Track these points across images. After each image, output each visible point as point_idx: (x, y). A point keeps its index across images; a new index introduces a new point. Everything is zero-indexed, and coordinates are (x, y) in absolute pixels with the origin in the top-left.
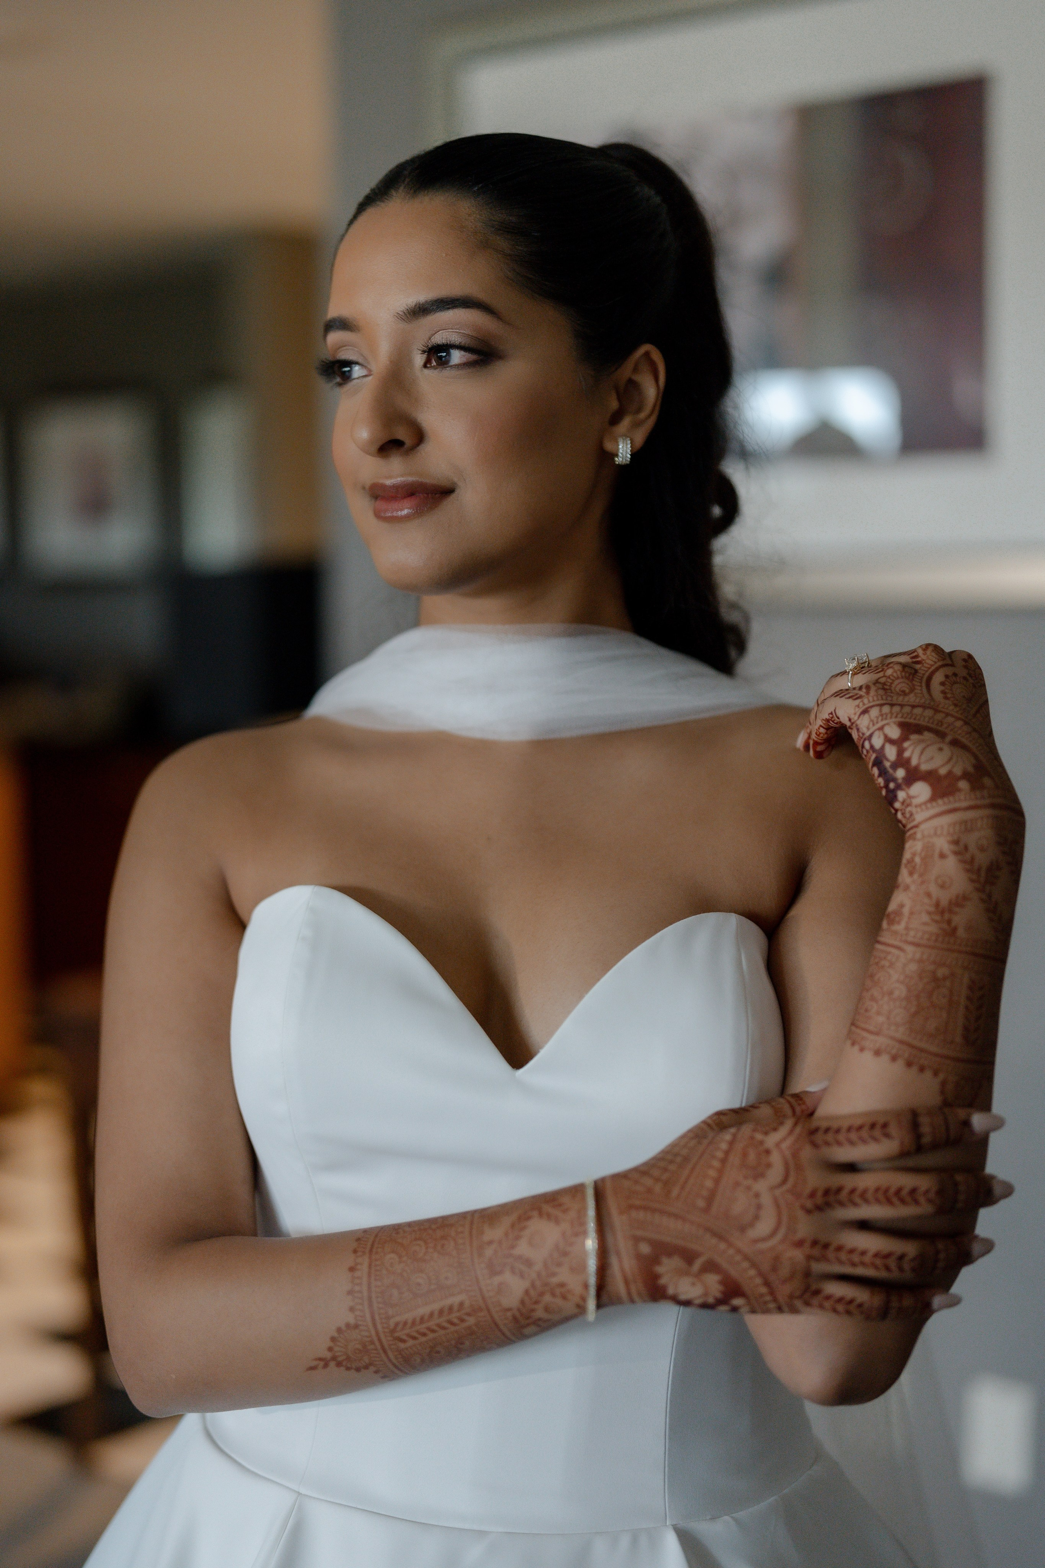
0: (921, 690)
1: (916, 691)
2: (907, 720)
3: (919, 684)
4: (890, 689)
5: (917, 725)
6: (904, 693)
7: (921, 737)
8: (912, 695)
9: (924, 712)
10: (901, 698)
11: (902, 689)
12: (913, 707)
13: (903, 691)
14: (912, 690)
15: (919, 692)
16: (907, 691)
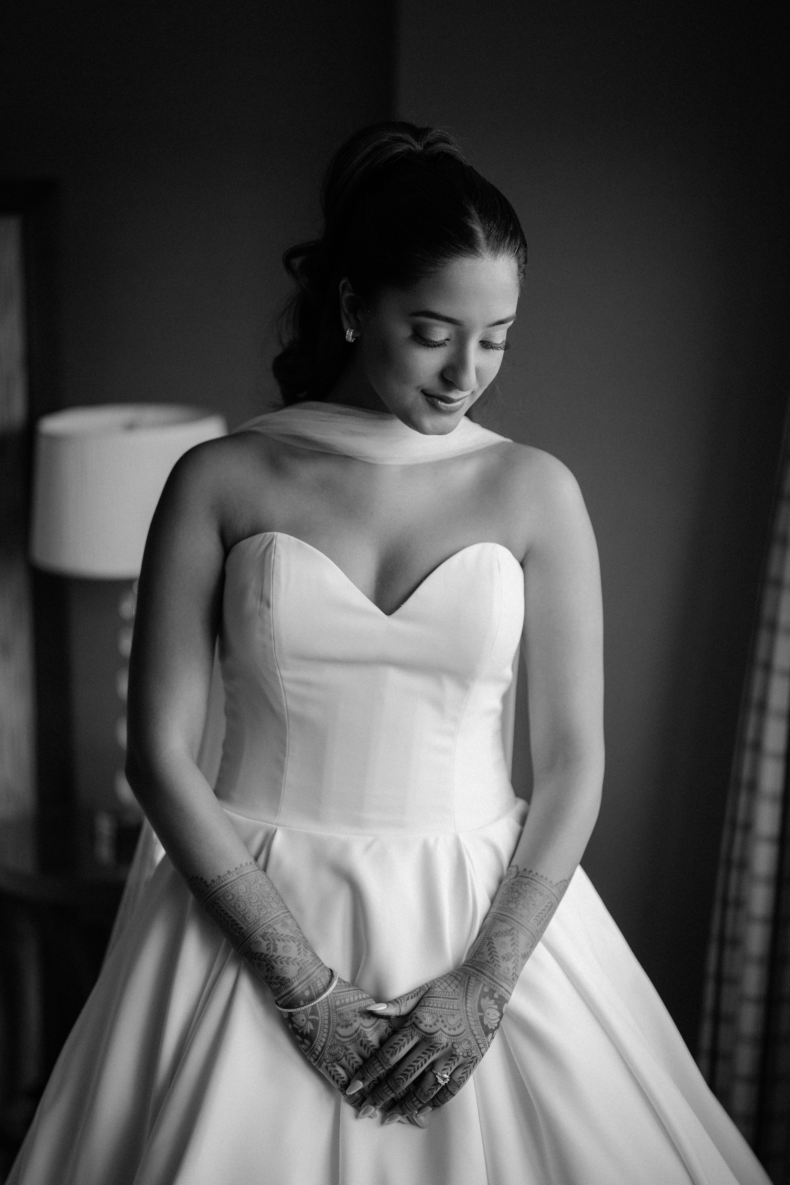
0: (464, 1036)
1: (465, 1038)
2: (483, 1034)
3: (461, 1038)
4: (470, 1049)
5: (483, 1029)
6: (469, 1042)
7: (488, 1024)
8: (469, 1039)
9: (474, 1030)
10: (473, 1042)
11: (467, 1044)
12: (474, 1035)
13: (468, 1043)
14: (466, 1040)
15: (465, 1036)
16: (467, 1041)
